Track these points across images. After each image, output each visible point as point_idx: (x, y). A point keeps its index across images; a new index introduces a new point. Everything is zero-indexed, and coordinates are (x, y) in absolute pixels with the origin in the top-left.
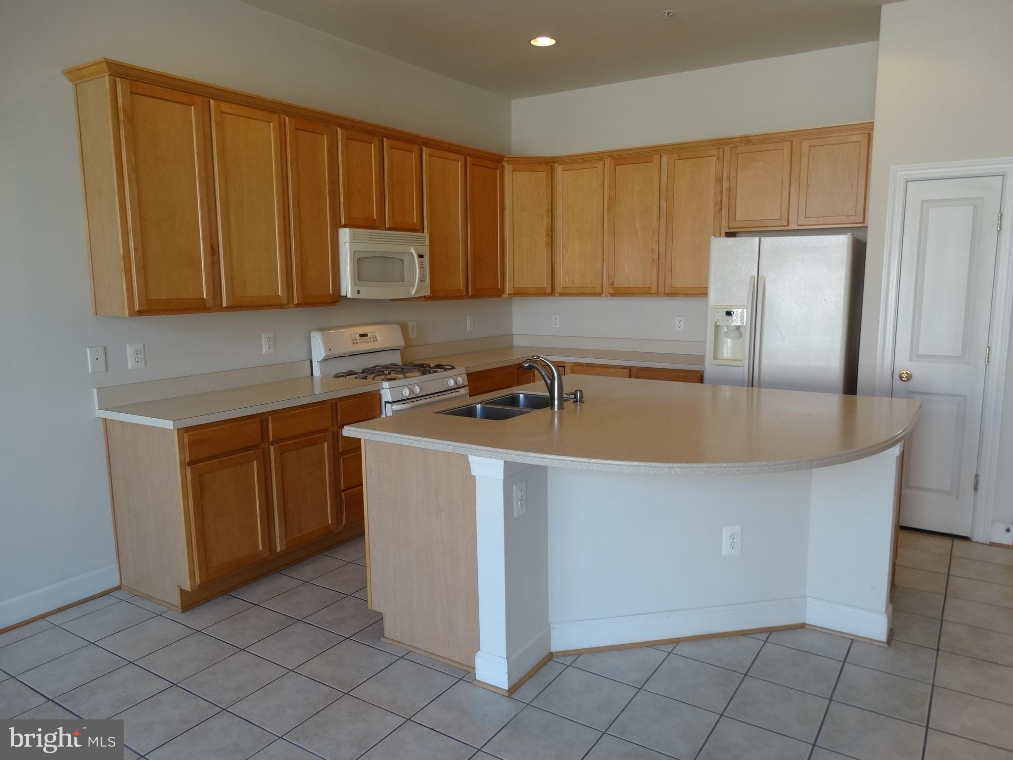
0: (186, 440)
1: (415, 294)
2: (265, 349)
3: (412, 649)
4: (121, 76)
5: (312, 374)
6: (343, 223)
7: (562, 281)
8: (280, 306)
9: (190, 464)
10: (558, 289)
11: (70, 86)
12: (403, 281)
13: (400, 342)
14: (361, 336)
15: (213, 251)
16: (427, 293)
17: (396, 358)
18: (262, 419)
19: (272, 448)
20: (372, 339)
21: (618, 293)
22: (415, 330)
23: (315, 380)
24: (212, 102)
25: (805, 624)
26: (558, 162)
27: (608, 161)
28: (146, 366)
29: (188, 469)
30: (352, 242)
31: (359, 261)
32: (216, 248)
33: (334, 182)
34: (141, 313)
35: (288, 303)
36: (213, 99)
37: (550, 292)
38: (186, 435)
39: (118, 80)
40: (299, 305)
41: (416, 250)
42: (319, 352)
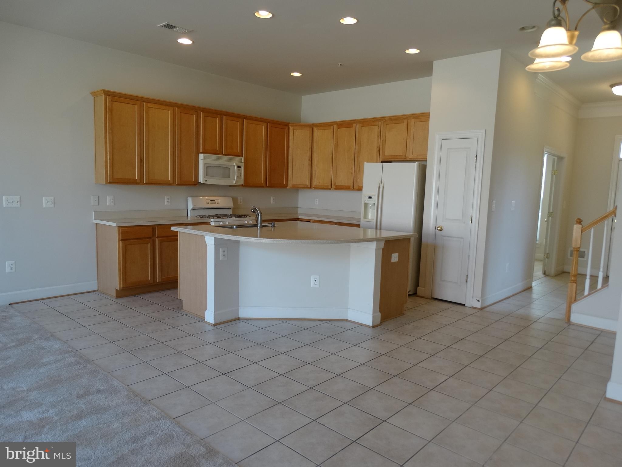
0: (121, 231)
1: (235, 183)
2: (166, 203)
3: (190, 313)
4: (109, 95)
5: (187, 216)
6: (201, 151)
7: (315, 182)
8: (170, 184)
9: (122, 240)
10: (313, 186)
11: (92, 98)
12: (230, 177)
13: (231, 205)
14: (211, 201)
15: (141, 161)
16: (242, 183)
17: (229, 212)
18: (153, 227)
19: (157, 239)
20: (216, 203)
21: (339, 188)
22: (242, 201)
23: (188, 217)
24: (144, 103)
25: (347, 320)
26: (315, 126)
27: (335, 126)
28: (114, 205)
29: (121, 242)
30: (204, 159)
31: (207, 168)
32: (142, 160)
33: (198, 134)
34: (110, 183)
35: (173, 183)
36: (145, 102)
37: (310, 187)
38: (121, 229)
39: (107, 96)
40: (178, 184)
41: (236, 164)
42: (190, 206)
